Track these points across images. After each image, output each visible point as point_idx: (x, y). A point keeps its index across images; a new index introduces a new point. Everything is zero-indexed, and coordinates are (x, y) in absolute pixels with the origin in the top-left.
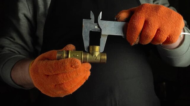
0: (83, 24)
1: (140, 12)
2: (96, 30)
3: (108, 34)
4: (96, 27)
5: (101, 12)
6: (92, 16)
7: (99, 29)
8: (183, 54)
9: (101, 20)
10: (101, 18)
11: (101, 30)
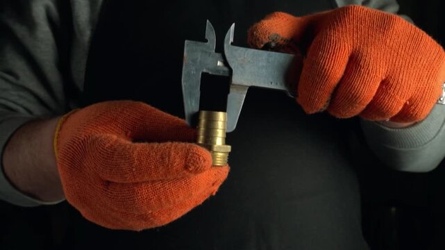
0: (185, 54)
1: (339, 31)
2: (218, 71)
3: (250, 84)
4: (219, 63)
5: (234, 24)
6: (211, 34)
7: (226, 69)
8: (426, 144)
9: (232, 44)
10: (231, 40)
11: (231, 71)
